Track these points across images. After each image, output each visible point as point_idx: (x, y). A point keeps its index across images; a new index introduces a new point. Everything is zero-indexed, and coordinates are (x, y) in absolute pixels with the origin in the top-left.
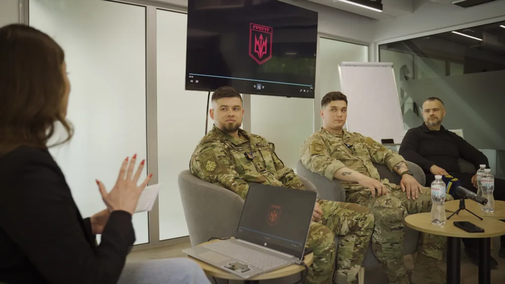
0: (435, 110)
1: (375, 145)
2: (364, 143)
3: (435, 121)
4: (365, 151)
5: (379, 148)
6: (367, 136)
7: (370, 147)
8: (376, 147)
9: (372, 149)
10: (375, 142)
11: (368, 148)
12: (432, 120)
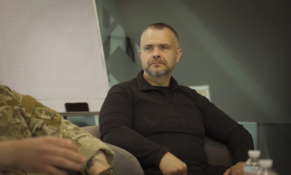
0: (162, 47)
1: (41, 111)
2: (16, 107)
3: (161, 69)
4: (18, 124)
5: (48, 117)
6: (25, 94)
7: (29, 115)
8: (43, 116)
9: (34, 120)
10: (41, 106)
11: (26, 118)
12: (157, 66)
